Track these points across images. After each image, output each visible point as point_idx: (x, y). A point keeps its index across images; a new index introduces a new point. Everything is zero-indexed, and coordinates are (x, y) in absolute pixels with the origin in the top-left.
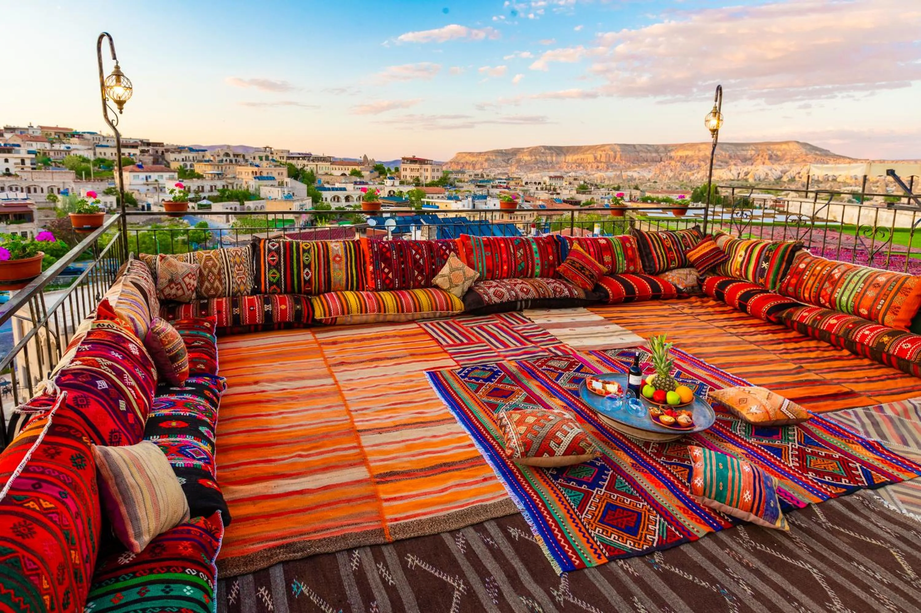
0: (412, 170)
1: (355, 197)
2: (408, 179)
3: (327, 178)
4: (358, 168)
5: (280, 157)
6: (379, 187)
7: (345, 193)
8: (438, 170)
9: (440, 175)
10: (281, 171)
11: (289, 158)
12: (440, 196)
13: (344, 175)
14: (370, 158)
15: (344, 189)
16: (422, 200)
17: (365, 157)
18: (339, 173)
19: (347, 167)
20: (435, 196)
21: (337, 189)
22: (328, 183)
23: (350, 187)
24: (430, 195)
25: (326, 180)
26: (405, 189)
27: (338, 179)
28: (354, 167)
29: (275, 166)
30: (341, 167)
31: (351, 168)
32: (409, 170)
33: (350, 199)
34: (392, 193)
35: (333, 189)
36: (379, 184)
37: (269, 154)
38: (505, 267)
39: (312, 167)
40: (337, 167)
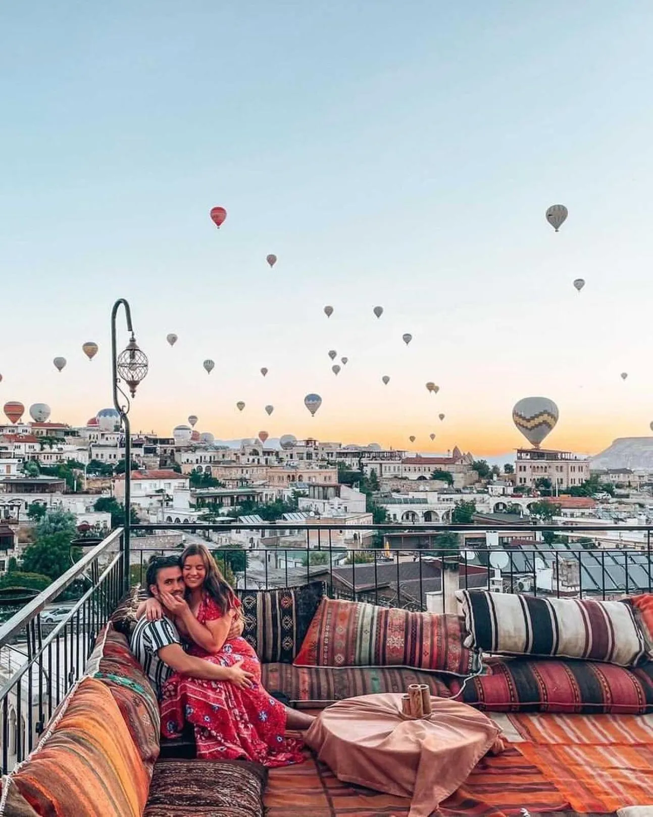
0: (534, 469)
1: (441, 513)
2: (529, 484)
3: (396, 484)
4: (444, 468)
5: (328, 453)
6: (479, 497)
7: (425, 508)
8: (581, 469)
9: (584, 476)
10: (328, 475)
11: (340, 454)
12: (587, 511)
13: (422, 478)
14: (463, 451)
15: (425, 501)
16: (554, 518)
17: (456, 450)
18: (414, 476)
19: (427, 466)
20: (577, 512)
21: (412, 501)
22: (398, 491)
23: (432, 497)
24: (568, 511)
25: (395, 488)
26: (524, 502)
27: (414, 486)
28: (438, 466)
29: (321, 467)
30: (417, 466)
31: (433, 467)
32: (529, 470)
33: (433, 517)
34: (501, 507)
35: (406, 502)
36: (479, 492)
37: (312, 450)
39: (373, 466)
40: (412, 466)
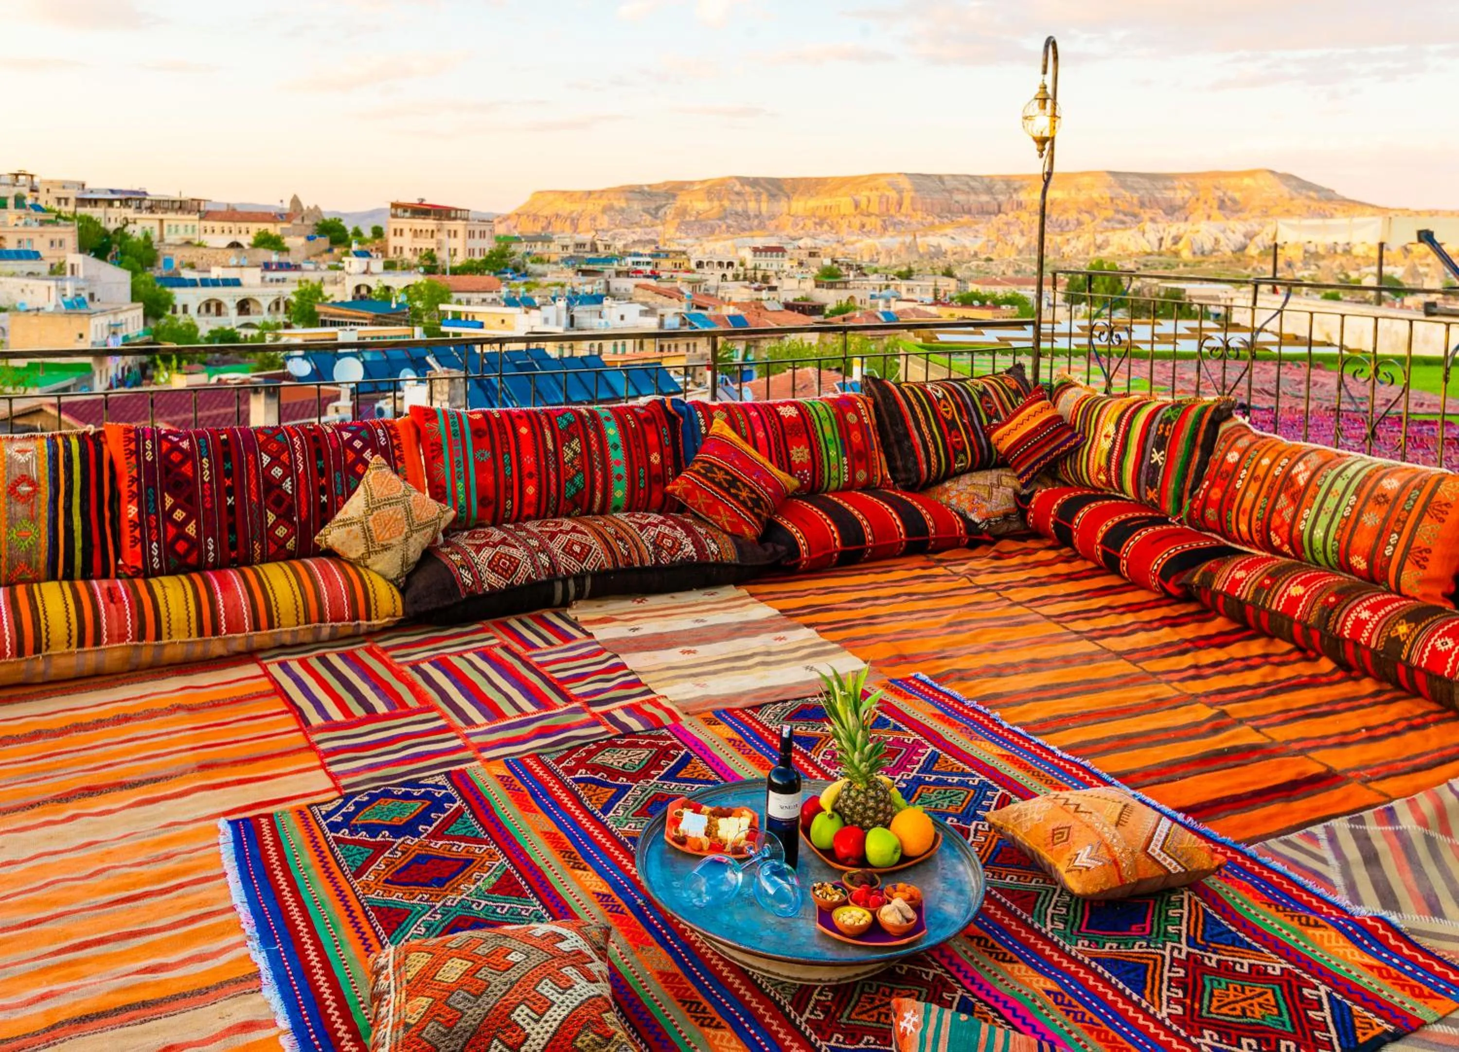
0: (416, 233)
1: (265, 303)
2: (408, 255)
3: (188, 254)
4: (274, 229)
5: (59, 200)
6: (329, 275)
7: (239, 293)
8: (482, 234)
9: (488, 245)
10: (57, 237)
11: (82, 202)
12: (489, 296)
13: (235, 245)
14: (307, 203)
15: (236, 283)
16: (442, 307)
17: (295, 201)
18: (224, 241)
19: (243, 226)
20: (476, 298)
21: (215, 283)
22: (192, 266)
23: (252, 277)
24: (464, 296)
25: (187, 260)
26: (398, 281)
27: (220, 257)
28: (263, 226)
29: (42, 223)
30: (227, 225)
31: (255, 228)
32: (408, 235)
33: (252, 307)
34: (364, 291)
35: (205, 283)
36: (330, 268)
37: (25, 191)
38: (531, 490)
39: (148, 225)
40: (218, 225)
